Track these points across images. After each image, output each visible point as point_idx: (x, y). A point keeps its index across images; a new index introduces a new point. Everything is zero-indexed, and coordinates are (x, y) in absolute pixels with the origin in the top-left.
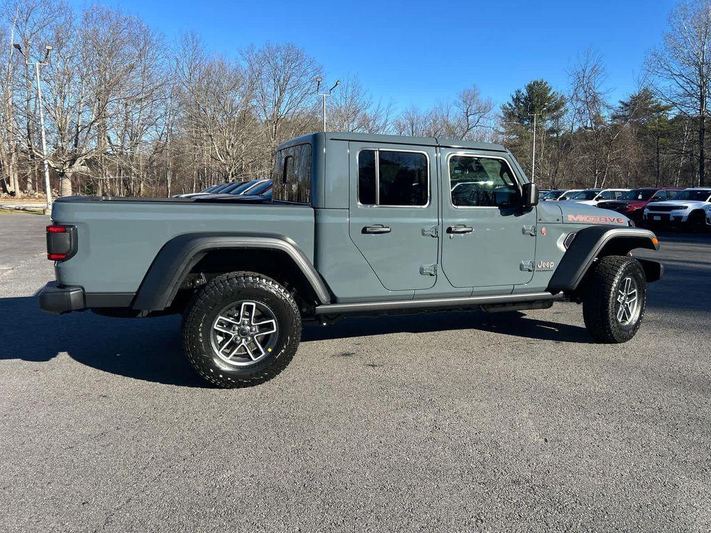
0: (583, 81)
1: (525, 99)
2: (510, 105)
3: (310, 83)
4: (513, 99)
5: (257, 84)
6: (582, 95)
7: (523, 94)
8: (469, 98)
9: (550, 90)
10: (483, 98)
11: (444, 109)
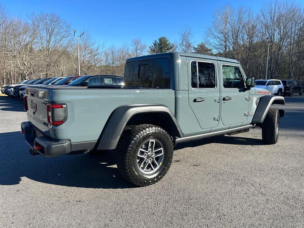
0: (185, 38)
1: (158, 44)
2: (152, 46)
3: (65, 32)
4: (154, 44)
5: (37, 31)
6: (185, 43)
7: (157, 42)
8: (136, 43)
9: (168, 41)
10: (142, 43)
11: (126, 47)
